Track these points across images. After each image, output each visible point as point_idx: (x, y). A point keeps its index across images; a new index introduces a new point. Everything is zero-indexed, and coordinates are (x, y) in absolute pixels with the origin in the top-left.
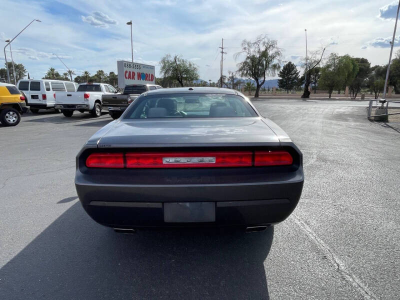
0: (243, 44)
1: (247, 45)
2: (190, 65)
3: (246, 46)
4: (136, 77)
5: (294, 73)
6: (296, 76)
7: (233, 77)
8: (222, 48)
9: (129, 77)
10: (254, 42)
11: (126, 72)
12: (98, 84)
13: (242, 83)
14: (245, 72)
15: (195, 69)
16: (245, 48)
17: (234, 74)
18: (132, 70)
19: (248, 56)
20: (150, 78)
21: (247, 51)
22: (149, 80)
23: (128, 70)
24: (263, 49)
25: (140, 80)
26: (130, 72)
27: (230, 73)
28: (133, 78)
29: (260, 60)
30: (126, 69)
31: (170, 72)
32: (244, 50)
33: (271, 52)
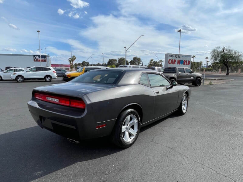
2: (236, 53)
4: (176, 62)
9: (172, 63)
11: (170, 60)
12: (154, 67)
15: (240, 55)
18: (174, 59)
20: (187, 63)
22: (186, 64)
23: (171, 58)
25: (179, 64)
26: (172, 60)
28: (174, 63)
30: (169, 58)
31: (219, 59)
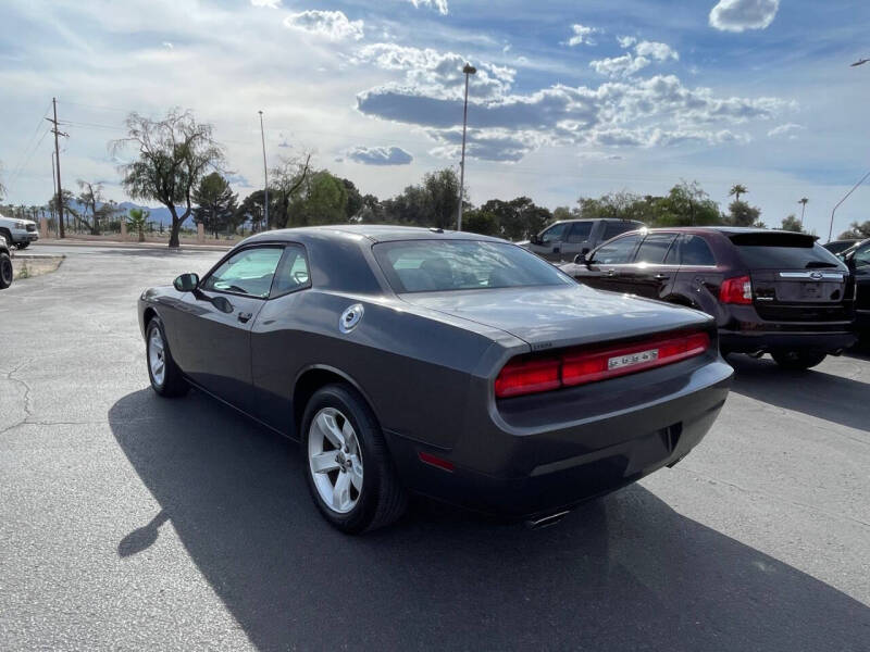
0: (128, 121)
1: (139, 125)
3: (138, 127)
5: (227, 198)
6: (230, 204)
7: (91, 196)
8: (55, 122)
10: (161, 120)
13: (116, 211)
14: (141, 187)
16: (135, 132)
17: (95, 188)
19: (145, 149)
21: (141, 139)
24: (181, 139)
27: (81, 184)
29: (175, 165)
32: (133, 136)
33: (199, 149)
